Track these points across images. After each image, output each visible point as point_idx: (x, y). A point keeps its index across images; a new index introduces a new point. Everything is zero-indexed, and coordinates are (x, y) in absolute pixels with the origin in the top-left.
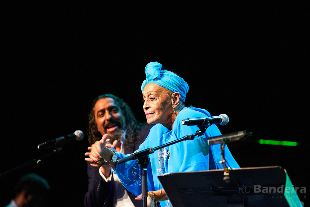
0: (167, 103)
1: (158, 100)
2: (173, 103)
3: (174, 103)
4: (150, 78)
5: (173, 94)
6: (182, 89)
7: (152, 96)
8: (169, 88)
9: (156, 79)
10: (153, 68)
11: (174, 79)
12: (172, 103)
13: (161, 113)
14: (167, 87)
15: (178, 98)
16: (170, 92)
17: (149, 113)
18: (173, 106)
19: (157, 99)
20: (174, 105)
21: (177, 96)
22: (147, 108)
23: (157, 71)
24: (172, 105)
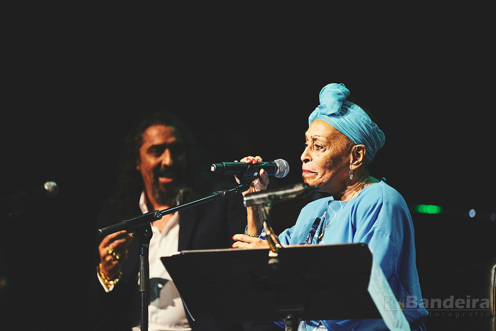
0: (341, 160)
1: (328, 152)
2: (351, 162)
3: (354, 161)
4: (323, 111)
5: (354, 147)
6: (372, 142)
7: (319, 143)
8: (350, 136)
9: (333, 115)
10: (334, 95)
11: (362, 124)
12: (350, 160)
13: (328, 175)
14: (347, 133)
15: (362, 155)
16: (350, 144)
17: (307, 169)
18: (350, 167)
19: (327, 150)
20: (352, 166)
21: (361, 152)
22: (307, 161)
23: (337, 102)
24: (348, 164)
